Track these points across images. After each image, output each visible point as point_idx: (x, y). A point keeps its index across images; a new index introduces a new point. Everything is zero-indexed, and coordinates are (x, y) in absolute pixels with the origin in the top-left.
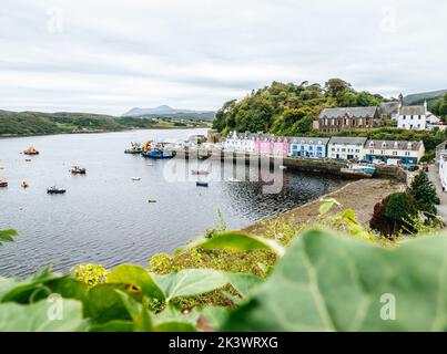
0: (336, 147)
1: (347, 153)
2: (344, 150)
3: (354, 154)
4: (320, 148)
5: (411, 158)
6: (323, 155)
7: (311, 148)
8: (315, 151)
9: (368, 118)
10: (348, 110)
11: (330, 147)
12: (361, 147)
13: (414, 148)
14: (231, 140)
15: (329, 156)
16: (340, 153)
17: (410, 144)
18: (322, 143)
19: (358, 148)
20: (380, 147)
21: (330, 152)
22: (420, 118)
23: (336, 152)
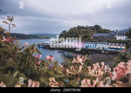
0: (99, 45)
1: (102, 47)
3: (104, 47)
4: (94, 45)
6: (95, 47)
7: (91, 45)
8: (92, 46)
9: (108, 37)
10: (102, 34)
11: (97, 45)
13: (123, 46)
15: (97, 48)
17: (121, 44)
18: (94, 44)
19: (106, 45)
20: (112, 45)
21: (97, 46)
22: (123, 37)
23: (99, 47)
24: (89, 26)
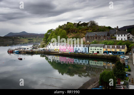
0: (92, 48)
1: (97, 51)
2: (95, 49)
3: (99, 51)
4: (86, 49)
5: (122, 52)
6: (87, 52)
8: (84, 50)
9: (104, 36)
10: (97, 33)
11: (90, 48)
12: (102, 48)
13: (123, 48)
14: (49, 46)
15: (90, 52)
16: (94, 50)
17: (121, 46)
18: (86, 47)
19: (101, 48)
20: (110, 48)
21: (90, 50)
22: (125, 36)
23: (92, 50)
24: (82, 23)
